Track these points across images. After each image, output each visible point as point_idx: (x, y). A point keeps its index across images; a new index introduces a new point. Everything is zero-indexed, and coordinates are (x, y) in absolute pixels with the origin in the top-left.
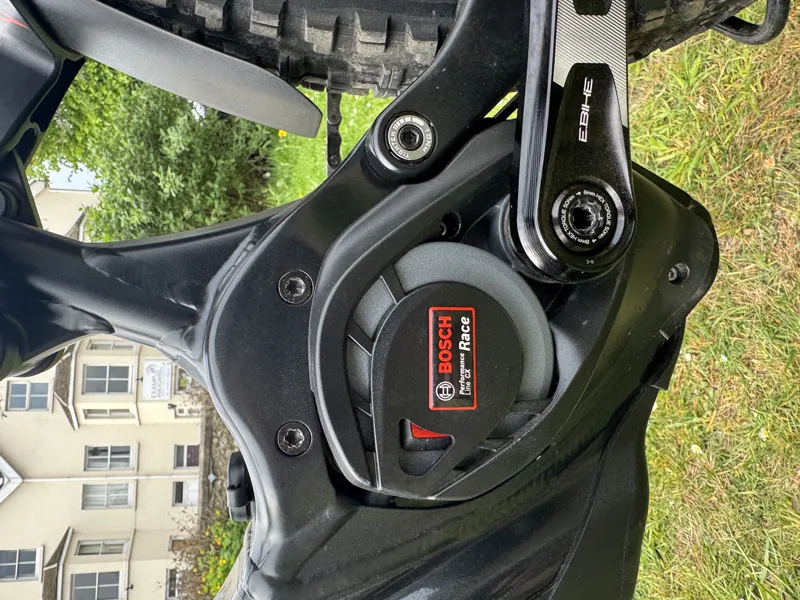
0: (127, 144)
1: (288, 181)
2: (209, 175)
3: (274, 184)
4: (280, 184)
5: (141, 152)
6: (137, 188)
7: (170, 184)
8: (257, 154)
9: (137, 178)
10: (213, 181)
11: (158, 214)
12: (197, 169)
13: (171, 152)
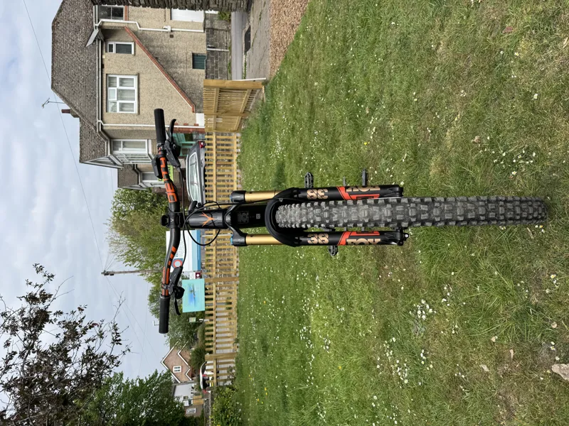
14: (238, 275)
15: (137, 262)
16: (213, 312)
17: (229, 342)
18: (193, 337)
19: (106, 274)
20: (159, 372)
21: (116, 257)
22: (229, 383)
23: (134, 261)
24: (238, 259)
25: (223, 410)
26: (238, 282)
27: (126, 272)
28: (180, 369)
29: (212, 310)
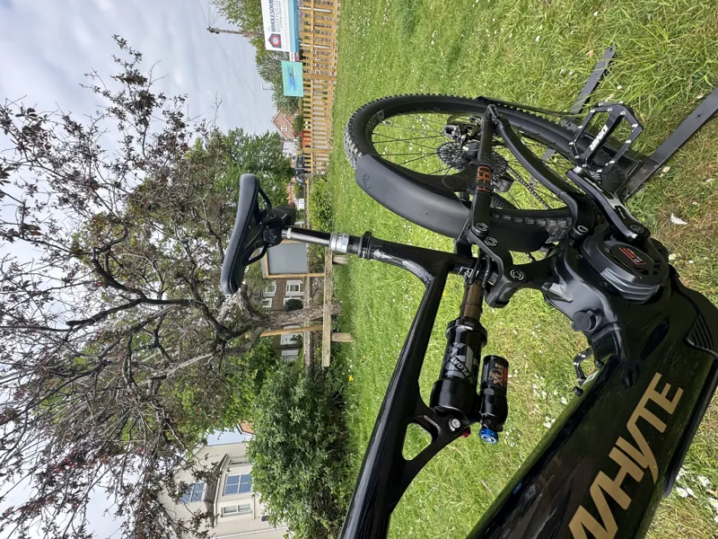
0: (273, 398)
1: (357, 404)
2: (314, 408)
3: (349, 408)
4: (352, 407)
5: (280, 401)
6: (278, 421)
7: (297, 415)
8: (337, 393)
9: (278, 415)
10: (317, 411)
11: (288, 435)
12: (308, 406)
13: (296, 399)
14: (335, 74)
15: (239, 21)
16: (310, 100)
17: (324, 140)
18: (295, 104)
19: (212, 31)
20: (270, 133)
21: (218, 10)
22: (323, 173)
23: (236, 18)
24: (337, 55)
25: (318, 194)
26: (335, 83)
27: (230, 32)
28: (286, 130)
29: (310, 97)
